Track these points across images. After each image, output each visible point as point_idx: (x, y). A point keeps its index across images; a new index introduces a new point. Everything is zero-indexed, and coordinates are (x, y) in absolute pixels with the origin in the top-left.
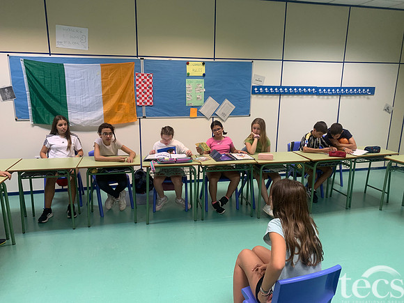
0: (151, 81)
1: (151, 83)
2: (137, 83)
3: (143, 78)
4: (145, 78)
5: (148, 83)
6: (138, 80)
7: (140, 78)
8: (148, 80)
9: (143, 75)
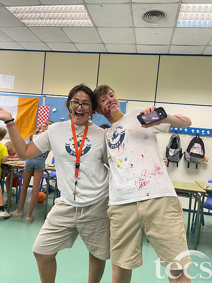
0: (48, 111)
1: (48, 113)
2: (39, 112)
3: (43, 109)
4: (45, 109)
5: (46, 113)
6: (40, 110)
7: (42, 109)
8: (46, 111)
9: (43, 107)
